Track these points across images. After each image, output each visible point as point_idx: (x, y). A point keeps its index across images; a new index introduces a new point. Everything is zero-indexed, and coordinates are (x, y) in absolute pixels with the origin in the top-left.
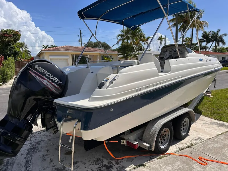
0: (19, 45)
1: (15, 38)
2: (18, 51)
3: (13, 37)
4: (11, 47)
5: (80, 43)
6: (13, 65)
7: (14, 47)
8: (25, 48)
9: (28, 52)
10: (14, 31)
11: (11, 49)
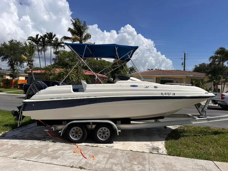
5: (183, 66)
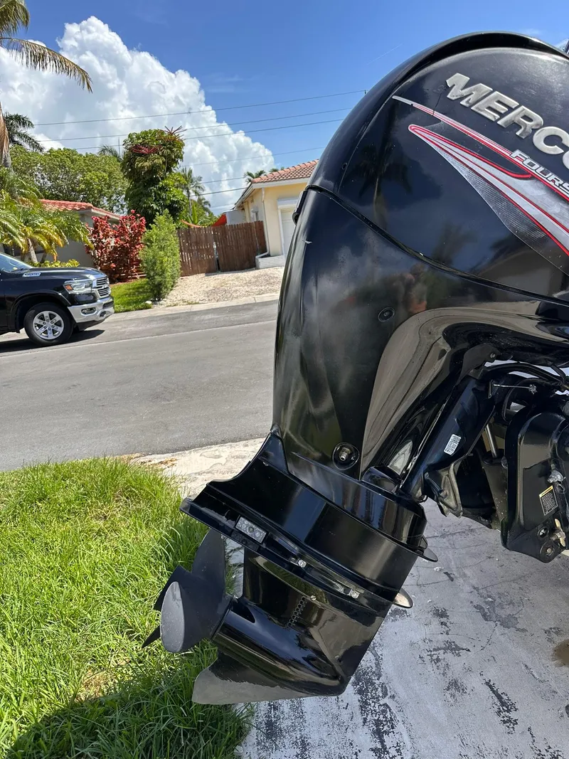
0: (179, 181)
1: (168, 157)
2: (180, 198)
3: (163, 155)
4: (160, 189)
6: (173, 242)
7: (166, 185)
8: (194, 189)
9: (202, 204)
10: (162, 132)
11: (159, 195)
